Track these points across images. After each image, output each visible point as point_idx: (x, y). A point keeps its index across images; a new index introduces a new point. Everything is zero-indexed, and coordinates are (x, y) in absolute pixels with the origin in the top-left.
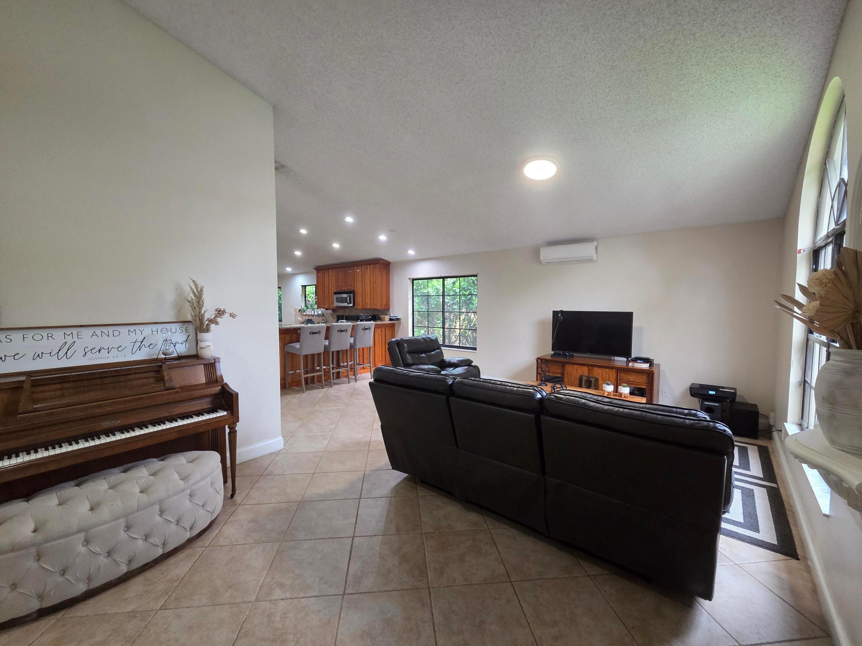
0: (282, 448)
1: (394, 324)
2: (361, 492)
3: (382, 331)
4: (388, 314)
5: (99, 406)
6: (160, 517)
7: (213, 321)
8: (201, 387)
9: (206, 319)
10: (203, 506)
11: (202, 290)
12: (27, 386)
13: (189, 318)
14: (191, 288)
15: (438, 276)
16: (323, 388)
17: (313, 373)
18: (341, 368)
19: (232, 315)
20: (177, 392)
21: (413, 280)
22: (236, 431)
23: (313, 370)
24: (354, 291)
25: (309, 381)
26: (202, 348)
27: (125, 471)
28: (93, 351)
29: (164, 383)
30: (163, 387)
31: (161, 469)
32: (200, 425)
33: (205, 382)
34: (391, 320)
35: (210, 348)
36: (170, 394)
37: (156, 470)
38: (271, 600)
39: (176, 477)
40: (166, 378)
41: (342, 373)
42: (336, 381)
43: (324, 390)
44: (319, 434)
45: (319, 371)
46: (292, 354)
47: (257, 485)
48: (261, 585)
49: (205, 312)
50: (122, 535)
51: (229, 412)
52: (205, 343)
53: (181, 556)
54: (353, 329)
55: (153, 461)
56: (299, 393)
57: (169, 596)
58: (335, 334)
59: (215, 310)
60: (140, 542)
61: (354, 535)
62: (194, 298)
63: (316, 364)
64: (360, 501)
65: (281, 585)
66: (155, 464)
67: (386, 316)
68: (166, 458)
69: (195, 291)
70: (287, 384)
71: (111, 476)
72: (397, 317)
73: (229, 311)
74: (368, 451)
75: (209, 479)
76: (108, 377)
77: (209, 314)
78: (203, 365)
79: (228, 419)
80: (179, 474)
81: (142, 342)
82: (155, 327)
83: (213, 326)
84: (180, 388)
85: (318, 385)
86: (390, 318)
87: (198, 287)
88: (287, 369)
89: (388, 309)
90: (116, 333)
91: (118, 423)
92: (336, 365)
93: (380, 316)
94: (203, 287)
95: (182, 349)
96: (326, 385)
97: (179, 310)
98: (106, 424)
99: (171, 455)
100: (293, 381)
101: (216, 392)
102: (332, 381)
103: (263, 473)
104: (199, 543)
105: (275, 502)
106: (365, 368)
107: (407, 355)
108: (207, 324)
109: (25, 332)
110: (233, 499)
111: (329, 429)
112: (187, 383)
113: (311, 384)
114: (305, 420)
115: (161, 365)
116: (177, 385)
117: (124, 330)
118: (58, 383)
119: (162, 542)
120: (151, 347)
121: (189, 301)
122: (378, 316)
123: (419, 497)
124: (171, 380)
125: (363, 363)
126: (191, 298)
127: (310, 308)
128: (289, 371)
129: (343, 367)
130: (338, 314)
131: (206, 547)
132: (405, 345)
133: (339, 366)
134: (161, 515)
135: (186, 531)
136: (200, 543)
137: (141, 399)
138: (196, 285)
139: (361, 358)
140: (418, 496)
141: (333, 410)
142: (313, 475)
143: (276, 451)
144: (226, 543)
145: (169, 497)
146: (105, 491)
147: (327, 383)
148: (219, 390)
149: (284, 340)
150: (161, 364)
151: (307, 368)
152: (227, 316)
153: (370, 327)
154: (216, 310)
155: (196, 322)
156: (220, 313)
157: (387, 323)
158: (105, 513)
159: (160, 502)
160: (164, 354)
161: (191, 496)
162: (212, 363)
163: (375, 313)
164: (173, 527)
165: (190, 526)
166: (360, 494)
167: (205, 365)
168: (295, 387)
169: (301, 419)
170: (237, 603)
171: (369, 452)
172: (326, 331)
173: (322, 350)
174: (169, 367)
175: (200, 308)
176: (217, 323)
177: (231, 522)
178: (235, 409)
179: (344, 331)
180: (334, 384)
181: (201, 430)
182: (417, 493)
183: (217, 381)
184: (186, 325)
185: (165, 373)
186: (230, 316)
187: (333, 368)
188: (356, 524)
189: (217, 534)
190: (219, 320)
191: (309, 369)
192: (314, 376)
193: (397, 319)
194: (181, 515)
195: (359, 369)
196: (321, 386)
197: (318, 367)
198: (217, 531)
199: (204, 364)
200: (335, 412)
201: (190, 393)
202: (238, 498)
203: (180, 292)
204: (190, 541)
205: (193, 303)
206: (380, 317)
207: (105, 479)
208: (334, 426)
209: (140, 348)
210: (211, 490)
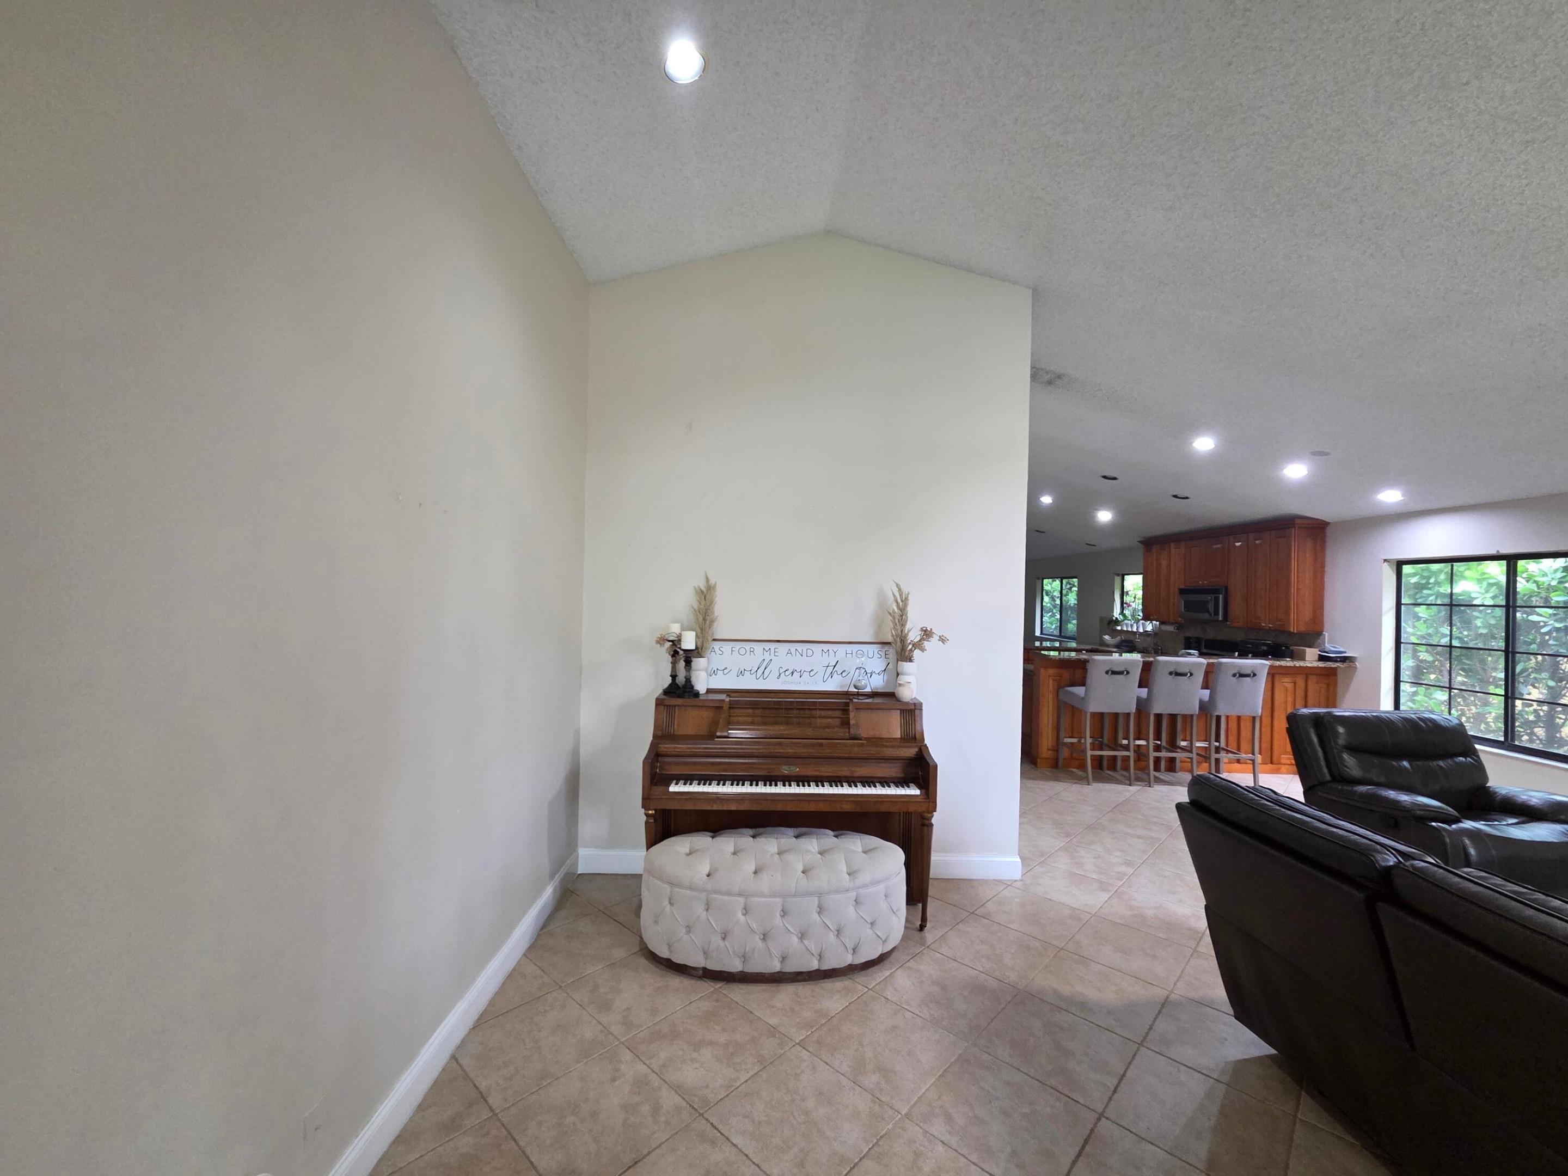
0: (1018, 879)
1: (1335, 669)
2: (1147, 1034)
3: (1295, 683)
4: (1317, 644)
5: (780, 744)
6: (817, 915)
7: (918, 645)
8: (891, 744)
9: (909, 641)
10: (872, 924)
11: (907, 599)
12: (726, 707)
13: (890, 639)
14: (894, 596)
15: (1492, 551)
16: (1130, 785)
17: (1114, 750)
18: (1179, 750)
19: (942, 639)
20: (862, 745)
21: (1400, 564)
22: (932, 825)
23: (1116, 746)
24: (1226, 588)
25: (1105, 763)
26: (900, 685)
27: (797, 837)
28: (787, 673)
29: (849, 728)
30: (847, 734)
31: (831, 849)
32: (882, 801)
33: (900, 737)
34: (1322, 658)
35: (911, 686)
36: (853, 745)
37: (826, 848)
38: (928, 1132)
39: (844, 868)
40: (852, 722)
41: (1181, 762)
42: (1163, 776)
43: (1133, 789)
44: (1094, 877)
45: (1126, 748)
46: (1073, 707)
47: (961, 926)
48: (921, 1097)
49: (909, 631)
50: (778, 920)
51: (923, 791)
52: (906, 677)
53: (838, 984)
54: (1207, 674)
55: (826, 834)
56: (1080, 782)
57: (812, 1032)
58: (1162, 681)
59: (919, 629)
60: (795, 940)
61: (1104, 1111)
62: (896, 610)
63: (1121, 735)
64: (1138, 1049)
65: (949, 1119)
66: (828, 838)
67: (1308, 650)
68: (841, 835)
69: (899, 600)
70: (1061, 761)
71: (783, 838)
72: (1345, 652)
73: (937, 632)
74: (1192, 951)
75: (882, 887)
76: (793, 709)
77: (914, 636)
78: (899, 711)
79: (920, 802)
80: (848, 865)
81: (835, 666)
82: (850, 648)
83: (917, 653)
84: (868, 739)
85: (1122, 775)
86: (1319, 655)
87: (902, 593)
88: (1062, 733)
89: (1319, 634)
90: (810, 653)
91: (796, 770)
92: (1167, 742)
93: (1292, 648)
94: (908, 594)
95: (876, 682)
96: (1138, 779)
97: (879, 628)
98: (786, 770)
99: (847, 832)
100: (1072, 758)
101: (910, 755)
102: (1152, 773)
103: (976, 910)
104: (861, 978)
105: (981, 969)
106: (1241, 761)
107: (1345, 756)
108: (911, 650)
109: (733, 644)
110: (922, 932)
111: (1118, 873)
112: (877, 733)
113: (1108, 770)
114: (1075, 840)
115: (848, 703)
116: (864, 735)
117: (817, 648)
118: (750, 708)
119: (819, 953)
120: (844, 674)
121: (890, 614)
122: (1287, 647)
123: (1297, 1120)
124: (857, 725)
125: (1239, 749)
126: (894, 610)
127: (1130, 618)
128: (1066, 737)
129: (1184, 749)
130: (1189, 634)
131: (869, 989)
132: (1341, 730)
133: (1173, 746)
134: (819, 913)
135: (847, 951)
136: (863, 978)
137: (821, 745)
138: (900, 590)
139: (1233, 739)
140: (1295, 1116)
141: (1139, 837)
142: (1059, 951)
143: (1006, 879)
144: (894, 999)
145: (829, 893)
146: (772, 855)
147: (1140, 774)
148: (915, 753)
149: (1059, 678)
150: (848, 701)
151: (1102, 737)
152: (935, 639)
153: (1256, 673)
154: (922, 629)
155: (896, 645)
156: (927, 634)
157: (1309, 665)
158: (765, 883)
159: (820, 894)
160: (855, 687)
161: (857, 903)
162: (911, 710)
163: (1281, 639)
164: (832, 937)
165: (852, 947)
166: (1144, 1035)
167: (903, 711)
168: (1074, 770)
169: (1068, 835)
170: (881, 1101)
171: (1195, 955)
172: (1143, 670)
173: (1132, 708)
174: (858, 707)
175: (903, 625)
176: (923, 650)
177: (909, 968)
178: (931, 789)
179: (1185, 675)
180: (1158, 781)
181: (884, 808)
182: (1296, 1112)
183: (915, 738)
184: (887, 648)
185: (852, 715)
186: (939, 640)
187: (1158, 748)
188: (1115, 1092)
189: (887, 977)
190: (926, 643)
191: (1106, 741)
192: (1115, 757)
193: (1344, 659)
194: (842, 925)
195: (1226, 760)
196: (1127, 780)
197: (1124, 739)
198: (887, 973)
199: (901, 710)
200: (1141, 840)
201: (877, 749)
202: (930, 934)
203: (882, 603)
204: (852, 970)
205: (894, 618)
206: (1292, 650)
207: (777, 839)
208: (1130, 871)
209: (832, 675)
210: (884, 905)
